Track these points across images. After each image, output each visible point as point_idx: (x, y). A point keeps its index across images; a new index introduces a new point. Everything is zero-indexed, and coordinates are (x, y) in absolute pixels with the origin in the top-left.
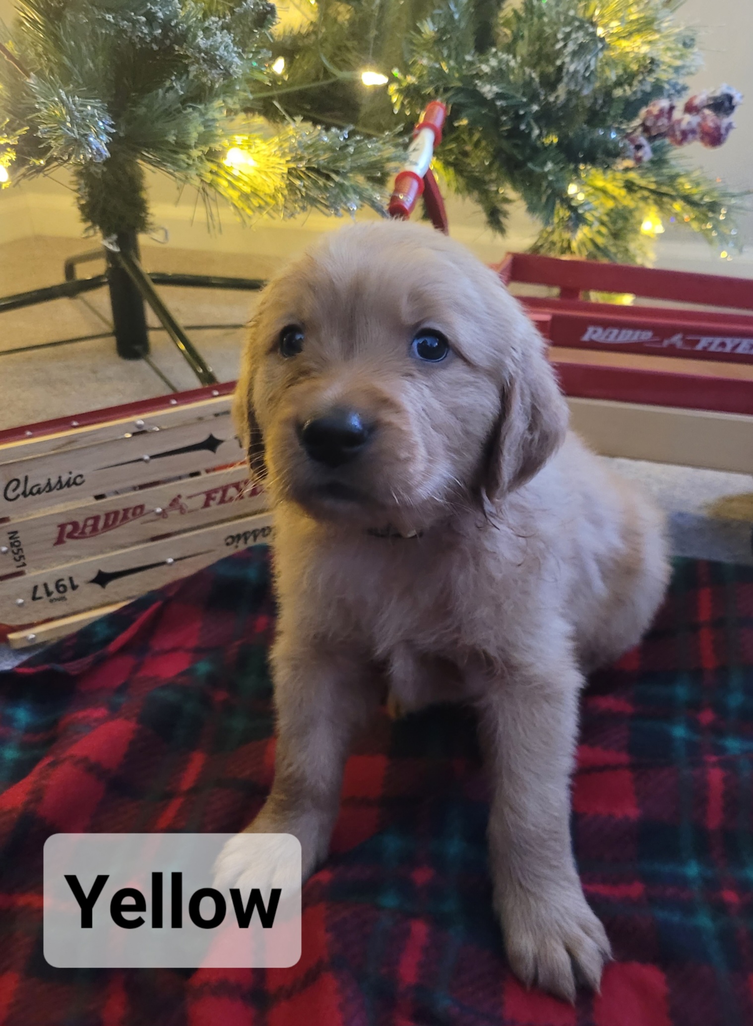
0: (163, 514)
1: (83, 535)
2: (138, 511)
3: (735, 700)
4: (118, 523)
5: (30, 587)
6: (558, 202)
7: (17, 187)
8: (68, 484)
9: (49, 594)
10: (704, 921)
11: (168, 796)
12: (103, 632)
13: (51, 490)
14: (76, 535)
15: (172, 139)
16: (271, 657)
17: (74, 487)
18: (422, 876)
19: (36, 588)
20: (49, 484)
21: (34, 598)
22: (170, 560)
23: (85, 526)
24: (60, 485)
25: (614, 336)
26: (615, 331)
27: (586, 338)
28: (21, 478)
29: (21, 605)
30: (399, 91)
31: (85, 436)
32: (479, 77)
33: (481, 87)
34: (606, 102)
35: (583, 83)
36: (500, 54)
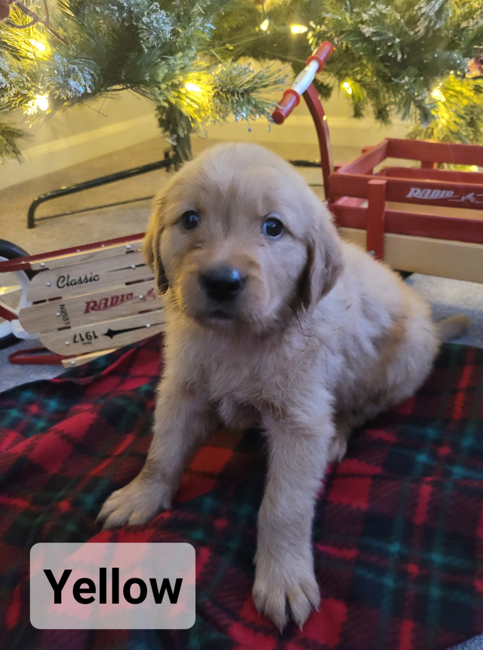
0: (144, 299)
1: (99, 309)
2: (130, 297)
3: (467, 442)
4: (119, 302)
5: (72, 335)
6: (412, 103)
7: (65, 112)
8: (91, 280)
9: (82, 340)
10: (389, 582)
11: (107, 456)
12: (103, 363)
13: (81, 283)
14: (96, 308)
15: (147, 78)
16: (158, 389)
17: (94, 282)
18: (220, 524)
19: (75, 336)
20: (80, 280)
21: (75, 342)
22: (148, 326)
23: (100, 303)
24: (87, 280)
25: (428, 194)
26: (429, 191)
27: (410, 196)
28: (65, 275)
29: (68, 345)
30: (314, 36)
31: (99, 254)
32: (363, 23)
33: (363, 28)
34: (457, 31)
35: (436, 19)
36: (377, 5)
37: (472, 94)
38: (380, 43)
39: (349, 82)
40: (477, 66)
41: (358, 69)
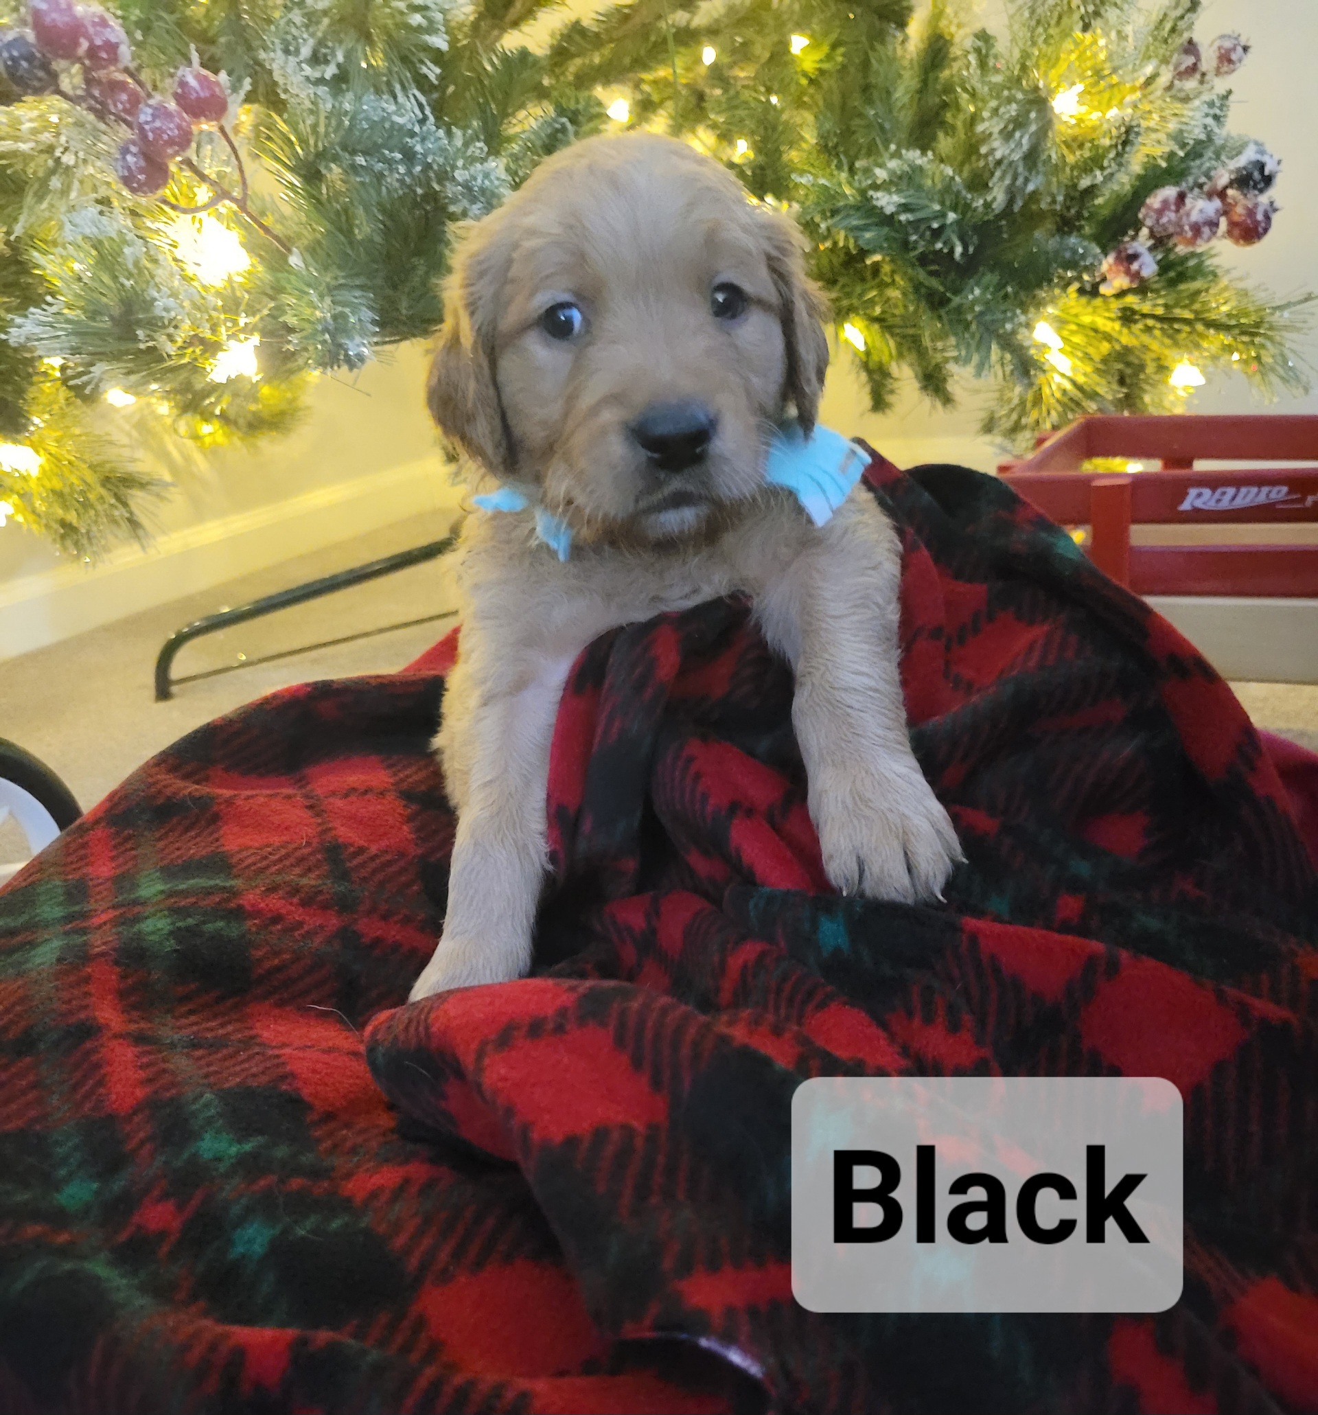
6: (993, 342)
32: (876, 187)
33: (878, 199)
34: (1072, 199)
35: (1027, 174)
36: (904, 152)
37: (1117, 325)
38: (915, 224)
39: (856, 324)
40: (1121, 268)
41: (873, 293)
